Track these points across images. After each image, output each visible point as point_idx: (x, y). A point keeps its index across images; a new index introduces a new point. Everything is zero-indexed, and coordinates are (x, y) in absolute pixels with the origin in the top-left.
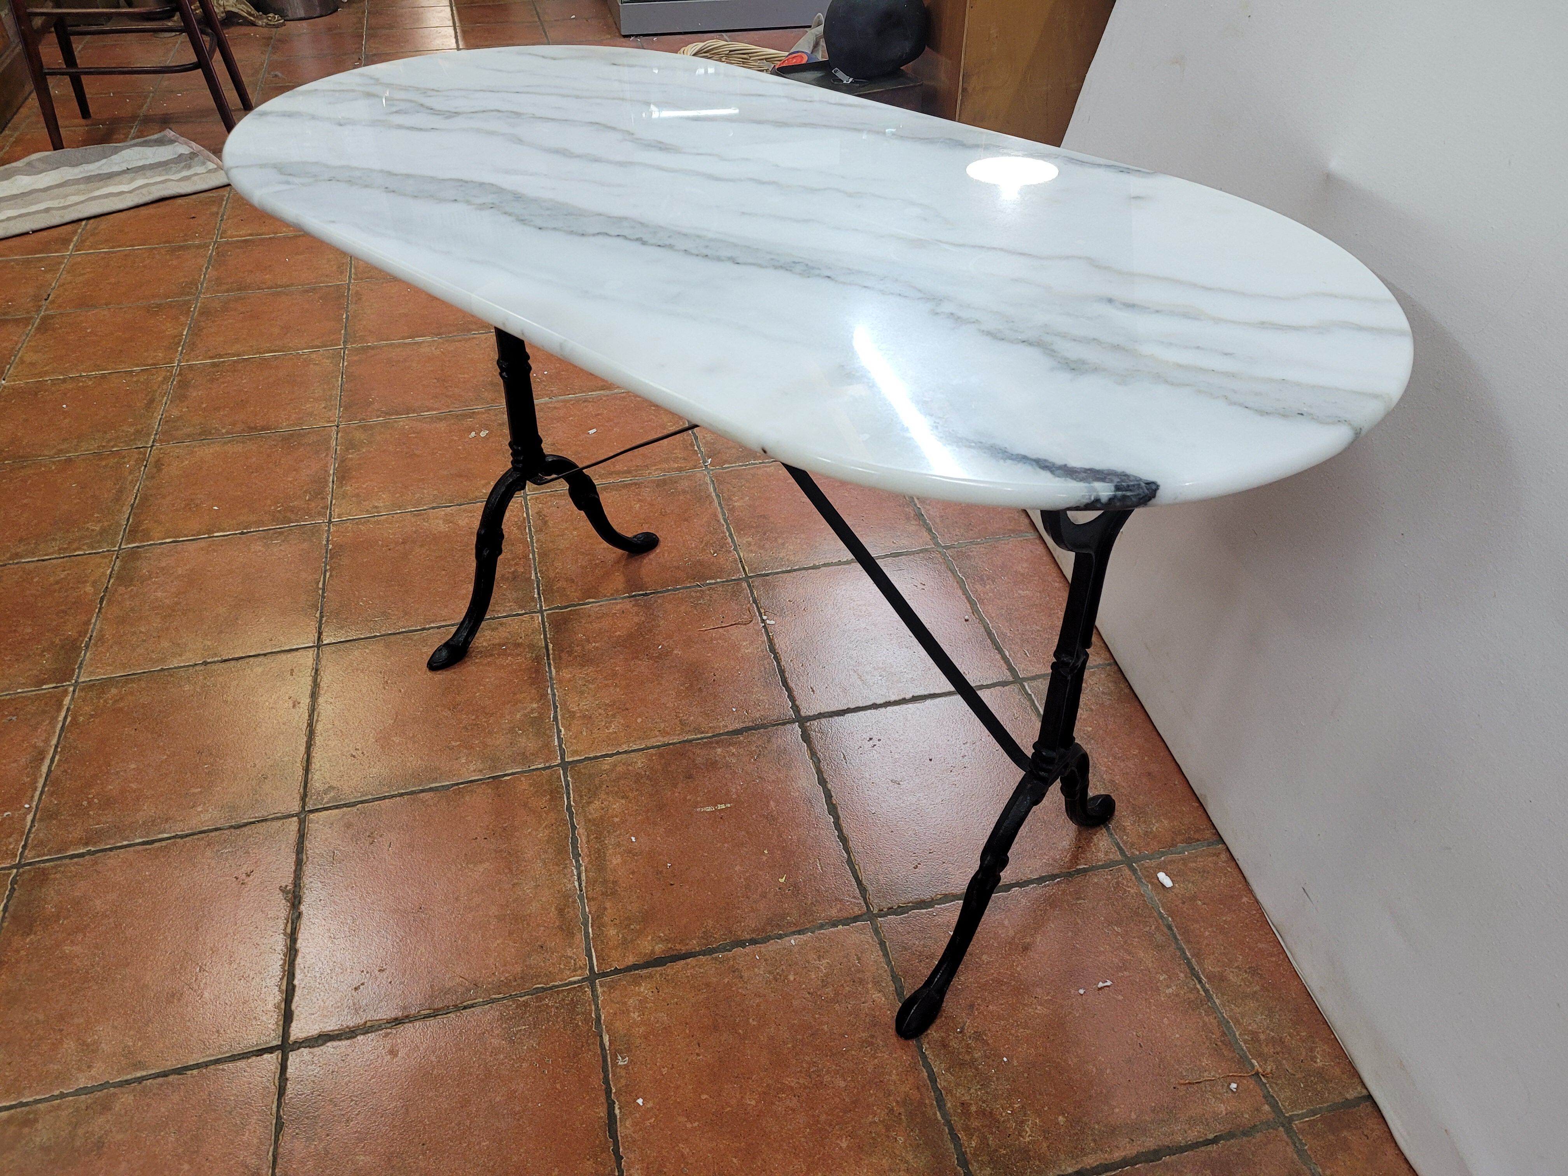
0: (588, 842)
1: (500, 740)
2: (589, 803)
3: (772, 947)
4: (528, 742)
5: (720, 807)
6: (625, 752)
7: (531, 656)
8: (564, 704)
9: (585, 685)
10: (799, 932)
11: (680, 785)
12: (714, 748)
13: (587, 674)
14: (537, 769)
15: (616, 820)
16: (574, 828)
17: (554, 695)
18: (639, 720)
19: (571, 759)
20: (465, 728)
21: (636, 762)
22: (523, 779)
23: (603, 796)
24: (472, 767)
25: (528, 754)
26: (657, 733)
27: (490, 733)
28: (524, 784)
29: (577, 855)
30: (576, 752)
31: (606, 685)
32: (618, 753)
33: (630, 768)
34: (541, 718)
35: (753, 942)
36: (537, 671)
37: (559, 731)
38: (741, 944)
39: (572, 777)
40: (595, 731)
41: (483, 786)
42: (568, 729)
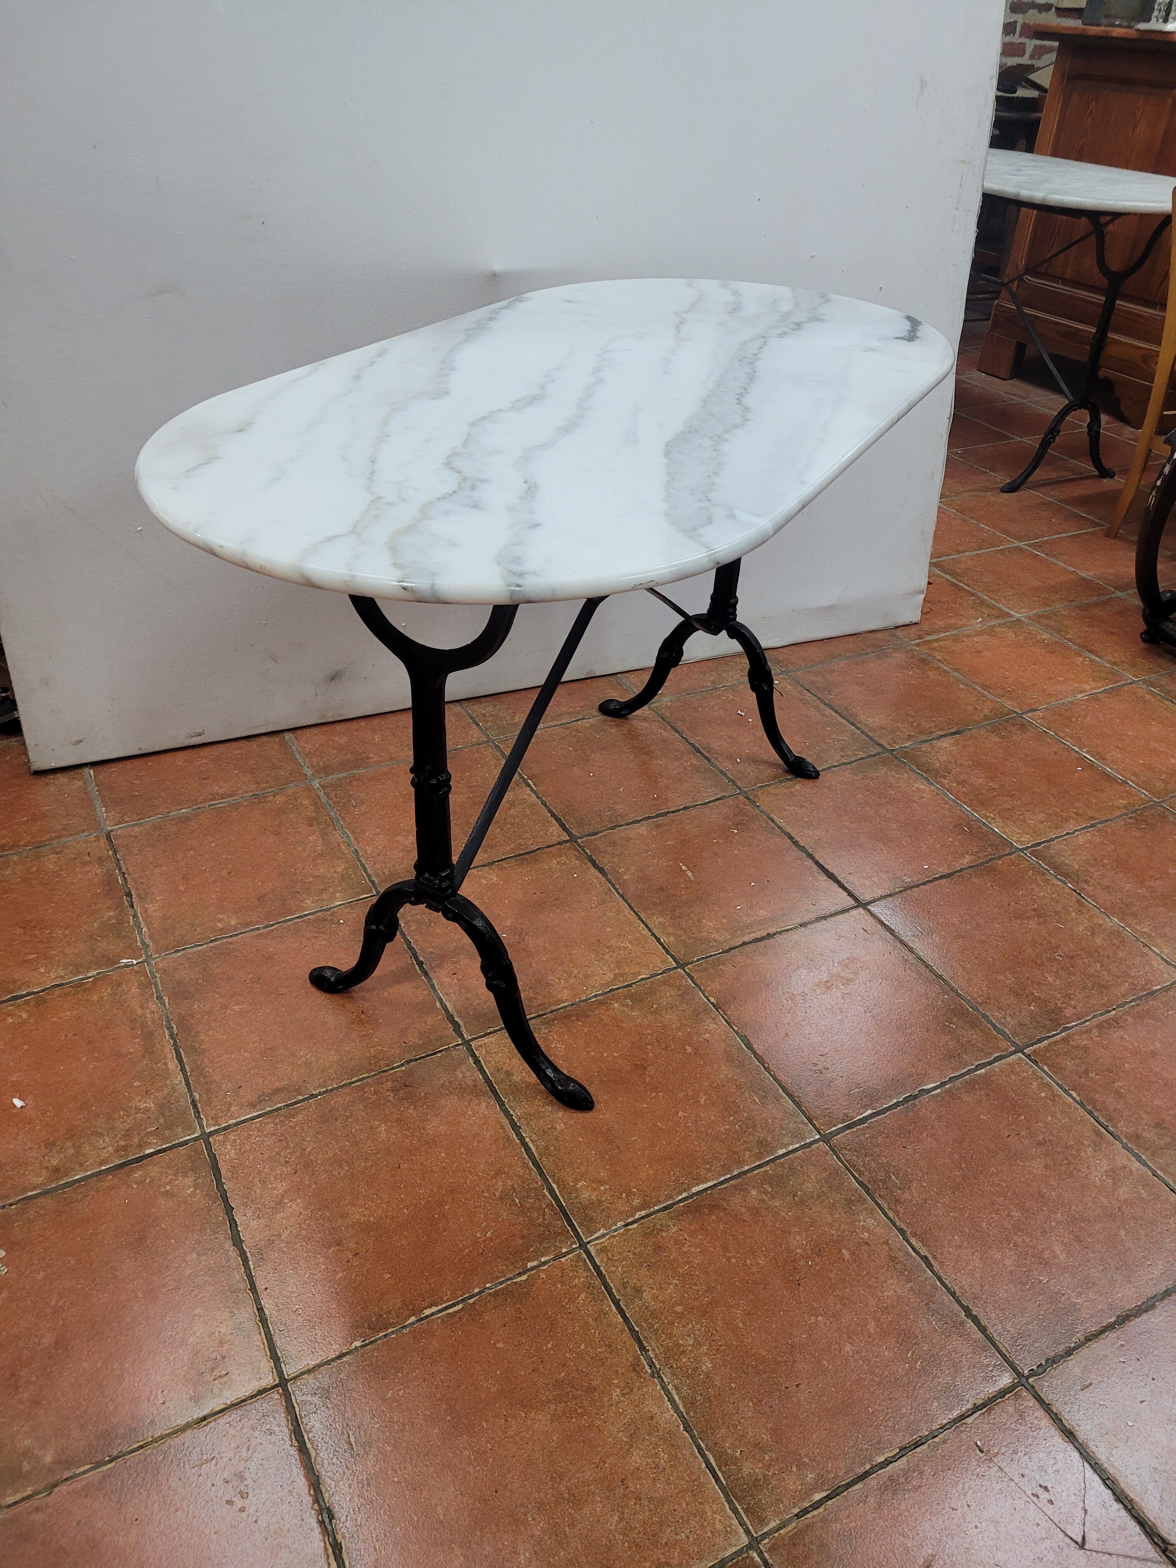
0: (754, 932)
1: (671, 1018)
2: (715, 940)
3: (789, 829)
4: (667, 996)
5: (684, 868)
6: (650, 930)
7: (546, 1028)
8: (607, 984)
9: (575, 977)
10: (772, 820)
11: (673, 892)
12: (625, 881)
13: (559, 979)
14: (694, 982)
15: (724, 921)
16: (744, 943)
17: (596, 996)
18: (609, 929)
19: (674, 963)
20: (665, 1049)
21: (660, 922)
22: (709, 989)
23: (704, 934)
24: (712, 1026)
25: (679, 993)
26: (621, 916)
27: (665, 1027)
28: (716, 986)
29: (769, 936)
30: (664, 962)
31: (572, 961)
32: (653, 935)
33: (667, 924)
34: (631, 996)
35: (791, 837)
36: (568, 1017)
37: (643, 979)
38: (796, 843)
39: (694, 956)
40: (633, 955)
41: (729, 1013)
42: (639, 973)
